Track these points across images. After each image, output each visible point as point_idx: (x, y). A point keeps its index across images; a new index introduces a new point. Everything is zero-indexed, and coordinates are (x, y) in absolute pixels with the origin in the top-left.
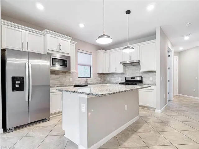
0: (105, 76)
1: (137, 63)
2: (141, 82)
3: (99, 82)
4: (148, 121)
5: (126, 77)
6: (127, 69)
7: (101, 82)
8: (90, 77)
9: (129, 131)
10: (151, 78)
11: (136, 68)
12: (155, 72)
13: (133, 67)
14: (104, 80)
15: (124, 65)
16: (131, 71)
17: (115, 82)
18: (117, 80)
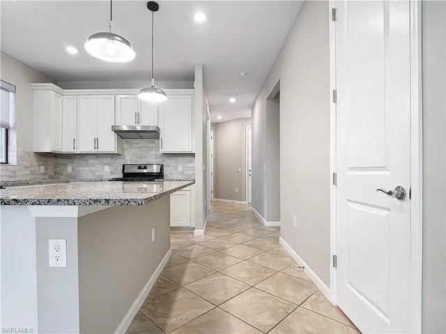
0: (58, 160)
1: (153, 134)
2: (159, 176)
3: (40, 177)
4: (192, 256)
5: (124, 166)
6: (126, 146)
7: (47, 177)
8: (7, 163)
9: (165, 288)
10: (180, 168)
11: (150, 145)
12: (193, 155)
13: (143, 143)
14: (56, 173)
15: (121, 134)
16: (138, 150)
17: (90, 177)
18: (97, 174)
